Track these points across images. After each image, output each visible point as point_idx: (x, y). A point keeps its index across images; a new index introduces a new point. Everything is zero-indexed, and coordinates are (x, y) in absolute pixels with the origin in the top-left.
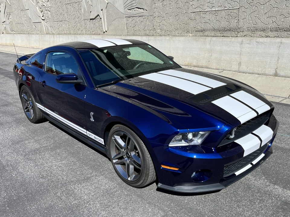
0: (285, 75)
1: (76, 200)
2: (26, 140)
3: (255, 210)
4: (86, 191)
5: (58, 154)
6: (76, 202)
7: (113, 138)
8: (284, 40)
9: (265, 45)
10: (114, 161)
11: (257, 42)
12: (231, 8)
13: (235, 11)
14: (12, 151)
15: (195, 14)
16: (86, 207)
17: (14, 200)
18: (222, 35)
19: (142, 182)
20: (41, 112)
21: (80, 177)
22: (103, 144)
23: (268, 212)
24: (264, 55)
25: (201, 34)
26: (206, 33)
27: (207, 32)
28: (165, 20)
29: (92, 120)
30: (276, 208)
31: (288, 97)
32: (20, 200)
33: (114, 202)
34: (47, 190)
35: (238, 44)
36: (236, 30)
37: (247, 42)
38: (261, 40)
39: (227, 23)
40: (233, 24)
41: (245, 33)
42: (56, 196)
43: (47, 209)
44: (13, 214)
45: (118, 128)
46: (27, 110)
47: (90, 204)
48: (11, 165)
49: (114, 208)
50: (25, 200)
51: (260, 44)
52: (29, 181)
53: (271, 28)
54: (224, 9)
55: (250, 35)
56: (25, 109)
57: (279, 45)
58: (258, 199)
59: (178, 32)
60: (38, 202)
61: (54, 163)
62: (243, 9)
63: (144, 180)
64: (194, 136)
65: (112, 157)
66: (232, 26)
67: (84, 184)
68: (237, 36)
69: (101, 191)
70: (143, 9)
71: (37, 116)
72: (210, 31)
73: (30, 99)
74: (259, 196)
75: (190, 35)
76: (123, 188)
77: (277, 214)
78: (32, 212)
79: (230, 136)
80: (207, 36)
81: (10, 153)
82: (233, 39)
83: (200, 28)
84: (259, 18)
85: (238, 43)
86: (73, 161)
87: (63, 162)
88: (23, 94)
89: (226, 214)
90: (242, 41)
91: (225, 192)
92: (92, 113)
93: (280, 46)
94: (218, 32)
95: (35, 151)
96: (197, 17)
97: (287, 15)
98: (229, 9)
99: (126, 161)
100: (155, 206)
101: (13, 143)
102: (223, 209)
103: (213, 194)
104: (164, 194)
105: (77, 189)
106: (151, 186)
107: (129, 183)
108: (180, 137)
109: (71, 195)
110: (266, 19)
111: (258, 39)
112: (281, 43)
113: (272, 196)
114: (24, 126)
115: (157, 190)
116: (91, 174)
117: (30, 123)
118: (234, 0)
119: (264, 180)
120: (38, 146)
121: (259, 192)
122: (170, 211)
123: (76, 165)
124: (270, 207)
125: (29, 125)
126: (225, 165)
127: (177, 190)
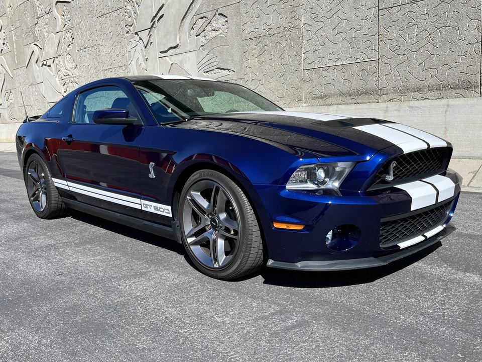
0: (459, 155)
1: (122, 297)
2: (32, 236)
3: (437, 300)
4: (140, 287)
5: (89, 250)
6: (122, 299)
7: (188, 197)
8: (452, 102)
9: (423, 110)
10: (190, 240)
11: (409, 107)
12: (366, 60)
13: (373, 63)
14: (6, 249)
15: (310, 71)
16: (140, 304)
17: (9, 300)
18: (354, 102)
19: (239, 263)
20: (60, 197)
21: (128, 273)
22: (170, 215)
23: (460, 301)
24: (423, 126)
25: (322, 102)
26: (329, 101)
27: (330, 99)
28: (264, 85)
29: (151, 177)
30: (474, 297)
31: (468, 186)
32: (19, 300)
33: (191, 298)
34: (69, 288)
35: (380, 112)
36: (375, 92)
37: (395, 108)
38: (416, 103)
39: (362, 82)
40: (372, 83)
41: (390, 96)
42: (86, 294)
43: (69, 308)
44: (6, 316)
45: (198, 175)
46: (34, 198)
47: (147, 301)
49: (190, 304)
50: (30, 300)
51: (416, 109)
52: (36, 280)
53: (430, 85)
54: (356, 62)
55: (399, 98)
56: (32, 197)
57: (445, 109)
59: (283, 101)
60: (52, 302)
61: (81, 258)
62: (385, 60)
63: (243, 258)
64: (328, 174)
65: (186, 234)
66: (369, 86)
67: (136, 280)
68: (378, 102)
69: (167, 287)
70: (228, 70)
71: (53, 202)
72: (335, 96)
73: (43, 175)
75: (304, 105)
76: (204, 282)
78: (42, 312)
79: (387, 177)
80: (331, 104)
82: (373, 105)
83: (319, 93)
84: (410, 72)
85: (381, 110)
86: (115, 257)
87: (98, 257)
88: (29, 170)
89: (388, 305)
90: (387, 107)
92: (152, 164)
93: (446, 111)
94: (348, 98)
95: (46, 247)
96: (314, 76)
97: (453, 64)
98: (364, 61)
99: (211, 235)
100: (263, 300)
101: (9, 240)
102: (382, 300)
103: (363, 285)
104: (276, 287)
105: (124, 286)
106: (254, 278)
107: (215, 274)
108: (304, 175)
109: (113, 292)
110: (421, 72)
111: (411, 103)
112: (448, 105)
113: (463, 284)
114: (27, 222)
115: (264, 283)
116: (148, 269)
117: (39, 219)
118: (371, 48)
119: (447, 268)
120: (53, 242)
121: (440, 280)
122: (290, 305)
123: (120, 260)
124: (462, 296)
125: (37, 221)
126: (382, 220)
127: (300, 267)
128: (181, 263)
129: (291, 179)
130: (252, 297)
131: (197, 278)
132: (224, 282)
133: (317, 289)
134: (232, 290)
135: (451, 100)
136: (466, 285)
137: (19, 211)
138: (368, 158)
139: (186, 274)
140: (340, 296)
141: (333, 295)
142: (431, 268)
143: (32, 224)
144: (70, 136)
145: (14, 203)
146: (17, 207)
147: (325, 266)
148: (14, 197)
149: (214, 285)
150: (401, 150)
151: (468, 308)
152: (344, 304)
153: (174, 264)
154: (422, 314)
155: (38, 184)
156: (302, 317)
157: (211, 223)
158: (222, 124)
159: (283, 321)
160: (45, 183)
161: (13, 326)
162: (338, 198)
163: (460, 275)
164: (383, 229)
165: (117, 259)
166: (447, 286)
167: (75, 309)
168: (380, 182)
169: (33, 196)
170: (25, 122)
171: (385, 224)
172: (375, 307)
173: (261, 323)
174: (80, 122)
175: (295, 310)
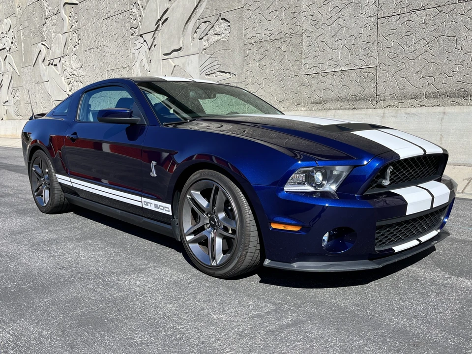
0: (454, 162)
1: (121, 292)
2: (34, 230)
3: (430, 304)
4: (139, 283)
5: (90, 245)
6: (121, 294)
7: (188, 196)
8: (448, 109)
9: (420, 117)
10: (188, 238)
11: (406, 113)
12: (364, 67)
13: (371, 70)
14: (9, 242)
15: (309, 76)
16: (138, 299)
17: (11, 292)
18: (352, 107)
19: (236, 262)
20: (62, 193)
21: (127, 268)
23: (452, 305)
24: (419, 133)
25: (320, 107)
26: (327, 105)
27: (329, 103)
28: (264, 89)
29: (152, 175)
30: (466, 302)
31: (462, 192)
32: (21, 292)
33: (189, 295)
34: (70, 282)
35: (377, 118)
36: (373, 98)
37: (392, 114)
38: (413, 110)
39: (360, 88)
40: (369, 89)
41: (388, 103)
42: (86, 288)
43: (69, 301)
44: (8, 307)
46: (38, 193)
47: (145, 296)
48: (7, 255)
49: (187, 301)
50: (32, 292)
51: (412, 116)
52: (38, 273)
53: (427, 93)
54: (355, 68)
55: (396, 105)
57: (441, 116)
58: (433, 292)
59: (283, 105)
60: (53, 295)
61: (82, 253)
62: (383, 67)
63: (240, 257)
64: (325, 177)
65: (185, 232)
66: (367, 93)
67: (135, 276)
68: (376, 108)
69: (165, 283)
70: (230, 73)
71: (56, 198)
72: (334, 101)
73: (47, 171)
74: (435, 289)
75: (303, 109)
76: (202, 279)
77: (469, 307)
78: (43, 305)
79: (383, 181)
80: (330, 109)
81: (5, 243)
82: (370, 111)
83: (317, 98)
84: (407, 79)
85: (378, 116)
86: (115, 252)
87: (99, 253)
88: (34, 165)
89: (382, 307)
90: (384, 113)
91: (377, 285)
92: (154, 163)
93: (442, 119)
94: (346, 103)
95: (48, 241)
96: (314, 82)
97: (450, 73)
98: (362, 67)
99: (210, 233)
100: (259, 299)
101: (12, 233)
102: (376, 303)
103: (357, 287)
104: (272, 286)
105: (123, 281)
106: (250, 277)
107: (212, 272)
108: (302, 177)
109: (112, 287)
110: (418, 80)
111: (408, 110)
112: (444, 113)
113: (456, 289)
114: (30, 217)
115: (260, 282)
116: (147, 265)
117: (42, 213)
118: (369, 55)
119: (440, 272)
120: (55, 236)
121: (433, 284)
122: (286, 304)
123: (120, 255)
124: (455, 300)
125: (39, 215)
126: (378, 224)
127: (296, 267)
128: (179, 261)
129: (289, 181)
130: (248, 295)
131: (194, 275)
132: (221, 280)
133: (312, 289)
134: (229, 288)
135: (447, 108)
136: (459, 289)
137: (22, 206)
138: (365, 163)
139: (183, 271)
140: (335, 297)
141: (328, 296)
142: (424, 272)
143: (35, 219)
144: (75, 134)
145: (18, 197)
146: (21, 201)
147: (321, 267)
148: (18, 192)
149: (212, 283)
150: (398, 156)
151: (461, 312)
152: (338, 305)
153: (172, 261)
154: (415, 317)
155: (42, 179)
156: (297, 316)
157: (210, 222)
158: (222, 126)
159: (278, 320)
160: (48, 179)
161: (14, 317)
162: (335, 200)
163: (454, 279)
164: (379, 233)
165: (118, 254)
166: (440, 290)
167: (75, 302)
168: (376, 186)
169: (36, 191)
170: (31, 119)
171: (380, 227)
172: (369, 309)
173: (257, 321)
174: (85, 120)
175: (290, 309)
